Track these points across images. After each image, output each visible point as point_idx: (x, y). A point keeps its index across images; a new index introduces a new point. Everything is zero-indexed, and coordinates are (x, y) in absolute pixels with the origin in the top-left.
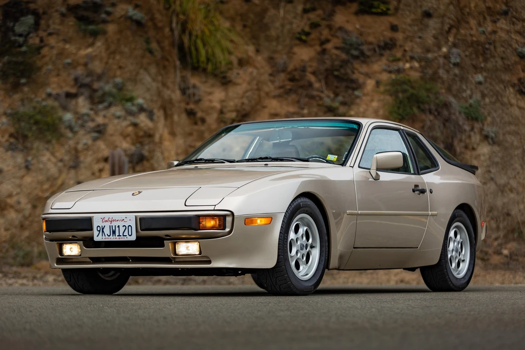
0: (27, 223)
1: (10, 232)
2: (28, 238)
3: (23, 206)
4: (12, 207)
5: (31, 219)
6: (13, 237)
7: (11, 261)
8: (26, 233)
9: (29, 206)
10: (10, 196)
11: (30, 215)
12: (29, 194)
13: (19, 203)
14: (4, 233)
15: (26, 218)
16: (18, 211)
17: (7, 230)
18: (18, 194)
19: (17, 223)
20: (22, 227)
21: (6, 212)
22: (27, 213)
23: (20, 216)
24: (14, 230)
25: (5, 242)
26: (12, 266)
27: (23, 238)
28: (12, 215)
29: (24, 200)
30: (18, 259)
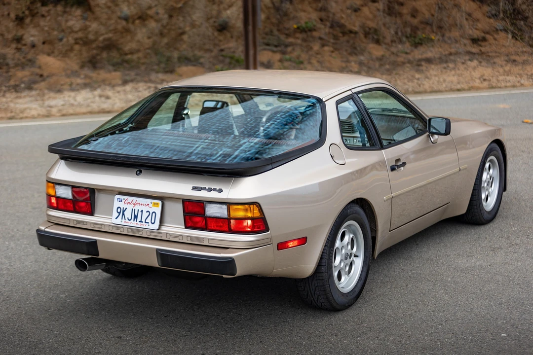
0: (166, 31)
1: (151, 40)
2: (167, 44)
3: (161, 16)
4: (152, 17)
5: (168, 27)
6: (154, 43)
7: (156, 67)
8: (165, 40)
9: (166, 16)
10: (150, 8)
11: (168, 24)
12: (166, 5)
13: (157, 13)
14: (146, 41)
15: (164, 27)
16: (157, 21)
17: (149, 38)
18: (156, 6)
19: (157, 31)
20: (162, 34)
21: (147, 22)
22: (165, 22)
23: (159, 25)
24: (155, 38)
25: (148, 49)
26: (157, 72)
27: (163, 44)
28: (152, 24)
29: (161, 11)
30: (163, 65)
